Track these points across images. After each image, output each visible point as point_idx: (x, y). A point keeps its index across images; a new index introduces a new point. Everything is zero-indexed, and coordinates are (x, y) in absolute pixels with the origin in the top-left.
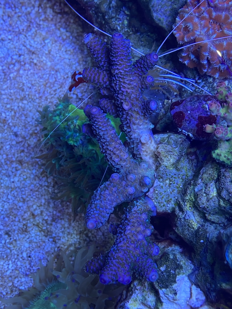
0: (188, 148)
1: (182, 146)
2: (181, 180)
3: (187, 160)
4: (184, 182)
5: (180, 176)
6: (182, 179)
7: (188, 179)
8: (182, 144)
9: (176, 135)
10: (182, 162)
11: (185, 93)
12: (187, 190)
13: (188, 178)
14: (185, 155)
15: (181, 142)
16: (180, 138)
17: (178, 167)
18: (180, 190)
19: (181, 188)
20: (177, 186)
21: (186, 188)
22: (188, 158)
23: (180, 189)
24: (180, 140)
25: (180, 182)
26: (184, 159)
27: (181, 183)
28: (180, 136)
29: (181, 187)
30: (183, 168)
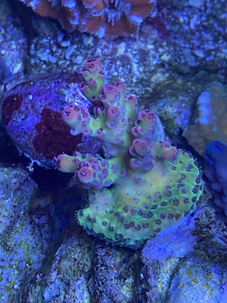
0: (32, 199)
1: (19, 193)
2: (16, 272)
3: (29, 228)
4: (22, 276)
5: (13, 262)
6: (18, 269)
7: (30, 269)
8: (19, 189)
9: (6, 169)
10: (17, 231)
11: (36, 69)
12: (28, 295)
13: (32, 266)
14: (24, 214)
15: (18, 185)
16: (15, 178)
17: (9, 244)
18: (14, 295)
19: (17, 290)
20: (8, 285)
21: (25, 291)
22: (31, 223)
23: (15, 292)
24: (15, 180)
25: (14, 277)
26: (23, 225)
27: (16, 278)
28: (15, 172)
29: (16, 286)
30: (20, 245)
